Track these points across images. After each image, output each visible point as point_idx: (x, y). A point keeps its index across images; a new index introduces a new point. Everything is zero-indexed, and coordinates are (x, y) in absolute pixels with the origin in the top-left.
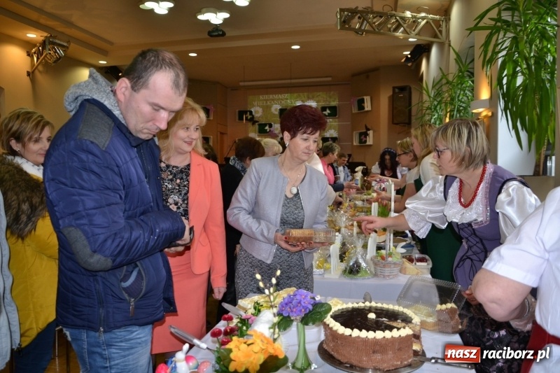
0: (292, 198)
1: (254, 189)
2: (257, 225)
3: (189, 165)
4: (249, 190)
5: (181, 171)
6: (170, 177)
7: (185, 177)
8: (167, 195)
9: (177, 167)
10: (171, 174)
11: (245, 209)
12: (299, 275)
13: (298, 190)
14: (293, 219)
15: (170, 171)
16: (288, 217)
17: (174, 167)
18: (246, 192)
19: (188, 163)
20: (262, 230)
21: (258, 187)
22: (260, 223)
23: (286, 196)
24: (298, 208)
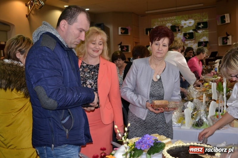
0: (157, 82)
1: (135, 77)
2: (136, 98)
3: (99, 64)
4: (131, 78)
5: (95, 68)
6: (89, 71)
7: (96, 71)
8: (86, 80)
9: (92, 66)
10: (89, 69)
11: (130, 89)
12: (163, 126)
13: (160, 77)
14: (157, 94)
15: (89, 68)
16: (154, 93)
17: (90, 65)
18: (130, 79)
19: (98, 63)
20: (139, 101)
21: (137, 76)
22: (138, 97)
23: (153, 80)
24: (160, 87)
